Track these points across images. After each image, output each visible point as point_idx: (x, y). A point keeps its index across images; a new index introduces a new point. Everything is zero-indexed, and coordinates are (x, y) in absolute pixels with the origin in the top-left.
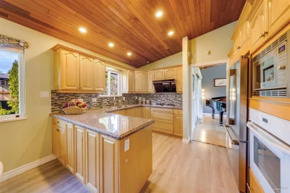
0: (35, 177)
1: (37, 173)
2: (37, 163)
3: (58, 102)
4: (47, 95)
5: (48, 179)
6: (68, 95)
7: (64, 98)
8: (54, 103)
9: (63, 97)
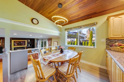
0: (97, 70)
1: (98, 70)
2: (99, 66)
3: (109, 44)
4: (104, 40)
5: (100, 74)
6: (116, 41)
7: (114, 42)
8: (107, 44)
9: (112, 41)
